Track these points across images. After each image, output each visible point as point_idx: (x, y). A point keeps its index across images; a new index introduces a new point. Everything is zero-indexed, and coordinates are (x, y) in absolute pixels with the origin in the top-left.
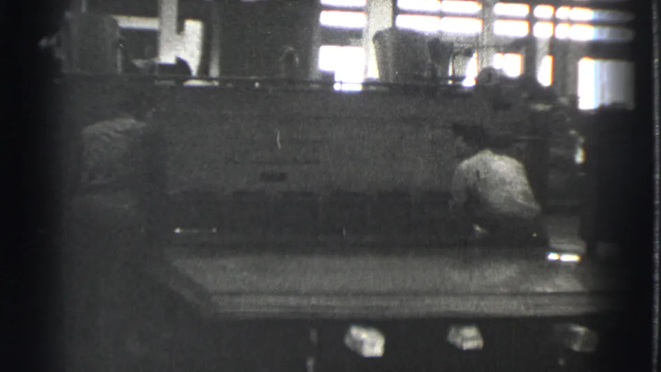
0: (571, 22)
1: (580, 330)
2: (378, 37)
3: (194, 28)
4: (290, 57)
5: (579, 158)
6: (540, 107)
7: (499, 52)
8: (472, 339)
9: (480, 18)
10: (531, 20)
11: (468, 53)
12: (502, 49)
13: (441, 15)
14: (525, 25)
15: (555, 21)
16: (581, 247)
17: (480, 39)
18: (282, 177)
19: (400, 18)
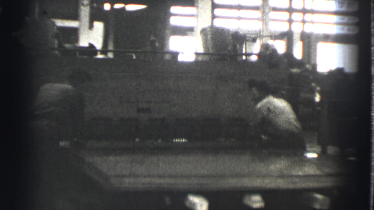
0: (312, 22)
1: (319, 196)
2: (203, 31)
3: (99, 26)
4: (153, 42)
5: (317, 98)
6: (295, 70)
7: (272, 39)
8: (258, 202)
9: (261, 20)
10: (290, 21)
11: (254, 40)
12: (273, 38)
13: (239, 18)
14: (287, 24)
15: (304, 22)
16: (318, 149)
17: (261, 32)
18: (148, 110)
19: (215, 20)
